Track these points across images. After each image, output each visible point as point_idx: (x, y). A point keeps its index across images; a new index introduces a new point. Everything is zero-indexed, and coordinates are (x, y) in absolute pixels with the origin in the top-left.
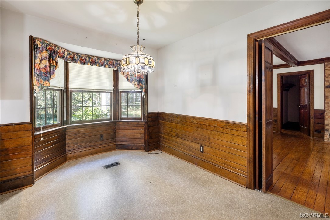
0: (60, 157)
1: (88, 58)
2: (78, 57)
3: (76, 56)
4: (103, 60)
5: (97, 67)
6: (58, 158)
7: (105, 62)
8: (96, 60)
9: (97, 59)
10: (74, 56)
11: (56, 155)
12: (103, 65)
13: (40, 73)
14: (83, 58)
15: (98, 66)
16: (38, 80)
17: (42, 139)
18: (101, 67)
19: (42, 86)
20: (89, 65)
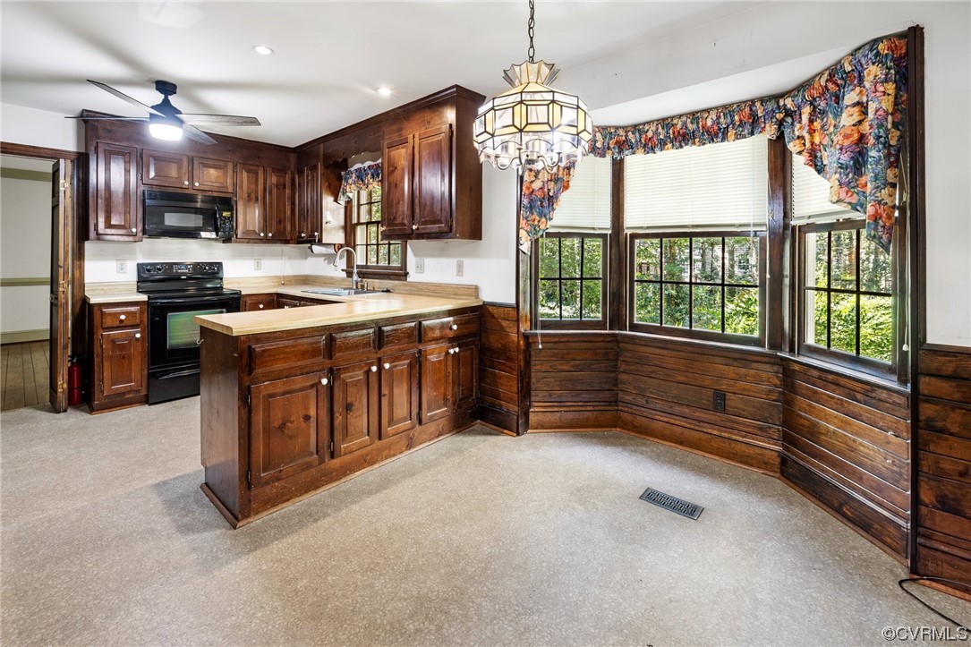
0: (596, 408)
1: (663, 128)
2: (637, 135)
3: (630, 135)
4: (713, 115)
5: (694, 147)
6: (591, 408)
7: (722, 120)
8: (686, 128)
9: (689, 120)
10: (626, 136)
11: (586, 400)
12: (716, 135)
13: (531, 201)
14: (650, 134)
15: (697, 144)
16: (526, 218)
17: (540, 347)
18: (709, 146)
19: (535, 229)
20: (668, 149)
